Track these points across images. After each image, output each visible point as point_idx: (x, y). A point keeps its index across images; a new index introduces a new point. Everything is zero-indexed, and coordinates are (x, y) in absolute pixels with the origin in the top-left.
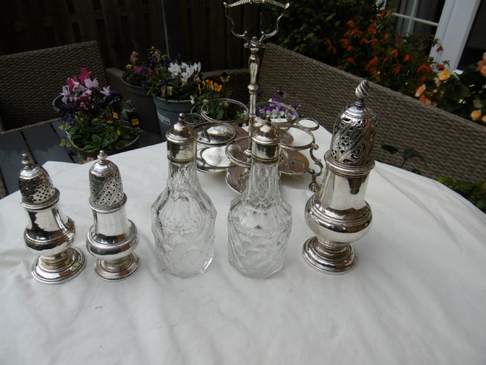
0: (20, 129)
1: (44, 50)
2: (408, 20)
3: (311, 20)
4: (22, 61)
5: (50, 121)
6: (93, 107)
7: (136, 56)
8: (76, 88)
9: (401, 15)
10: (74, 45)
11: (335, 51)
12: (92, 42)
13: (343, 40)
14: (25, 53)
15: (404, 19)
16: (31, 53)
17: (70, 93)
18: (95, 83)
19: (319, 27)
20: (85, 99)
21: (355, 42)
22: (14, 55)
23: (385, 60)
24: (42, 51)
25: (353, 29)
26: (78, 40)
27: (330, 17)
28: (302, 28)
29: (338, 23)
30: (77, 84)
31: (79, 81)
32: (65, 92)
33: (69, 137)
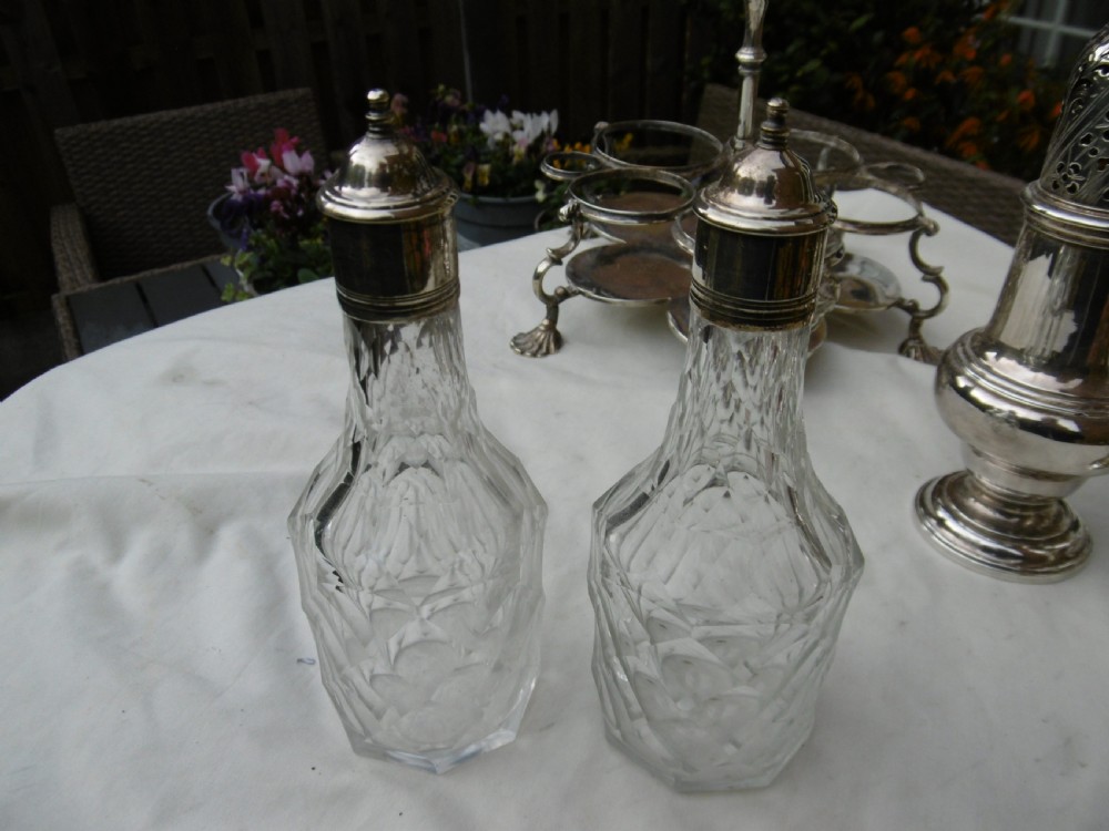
0: (133, 277)
1: (194, 109)
2: (1047, 33)
3: (815, 30)
4: (144, 132)
5: (202, 260)
6: (300, 213)
7: (404, 105)
8: (263, 175)
9: (1027, 22)
10: (261, 98)
11: (871, 102)
12: (301, 91)
13: (892, 75)
14: (152, 116)
15: (1035, 32)
16: (165, 115)
17: (247, 185)
18: (306, 162)
19: (833, 46)
20: (283, 194)
21: (922, 78)
22: (128, 121)
23: (1003, 116)
24: (188, 111)
25: (916, 47)
26: (270, 87)
27: (860, 22)
28: (791, 49)
29: (878, 37)
30: (264, 163)
31: (269, 156)
32: (237, 185)
33: (244, 282)
